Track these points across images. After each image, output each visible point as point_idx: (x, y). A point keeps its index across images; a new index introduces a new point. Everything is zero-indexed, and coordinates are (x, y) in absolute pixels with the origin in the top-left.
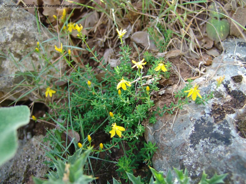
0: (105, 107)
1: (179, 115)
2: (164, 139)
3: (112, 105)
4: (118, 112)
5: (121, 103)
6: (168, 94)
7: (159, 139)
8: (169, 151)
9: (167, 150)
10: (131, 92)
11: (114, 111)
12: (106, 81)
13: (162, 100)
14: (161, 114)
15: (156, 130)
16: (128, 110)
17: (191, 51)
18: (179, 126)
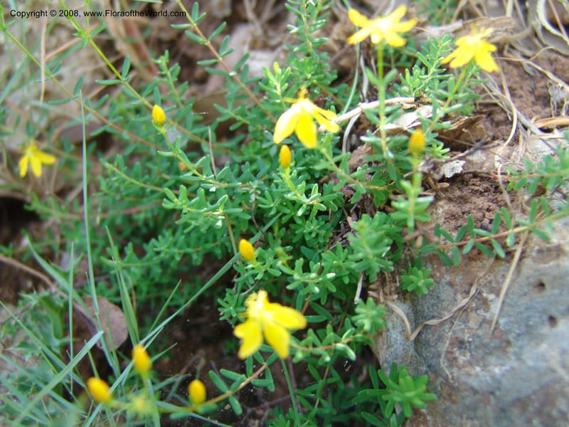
0: (223, 220)
1: (528, 261)
2: (462, 359)
3: (249, 212)
4: (274, 238)
5: (286, 206)
6: (475, 175)
7: (439, 356)
8: (480, 413)
9: (473, 408)
10: (332, 161)
11: (258, 236)
12: (232, 121)
13: (450, 200)
14: (450, 254)
15: (426, 318)
16: (314, 235)
17: (544, 29)
18: (527, 309)
